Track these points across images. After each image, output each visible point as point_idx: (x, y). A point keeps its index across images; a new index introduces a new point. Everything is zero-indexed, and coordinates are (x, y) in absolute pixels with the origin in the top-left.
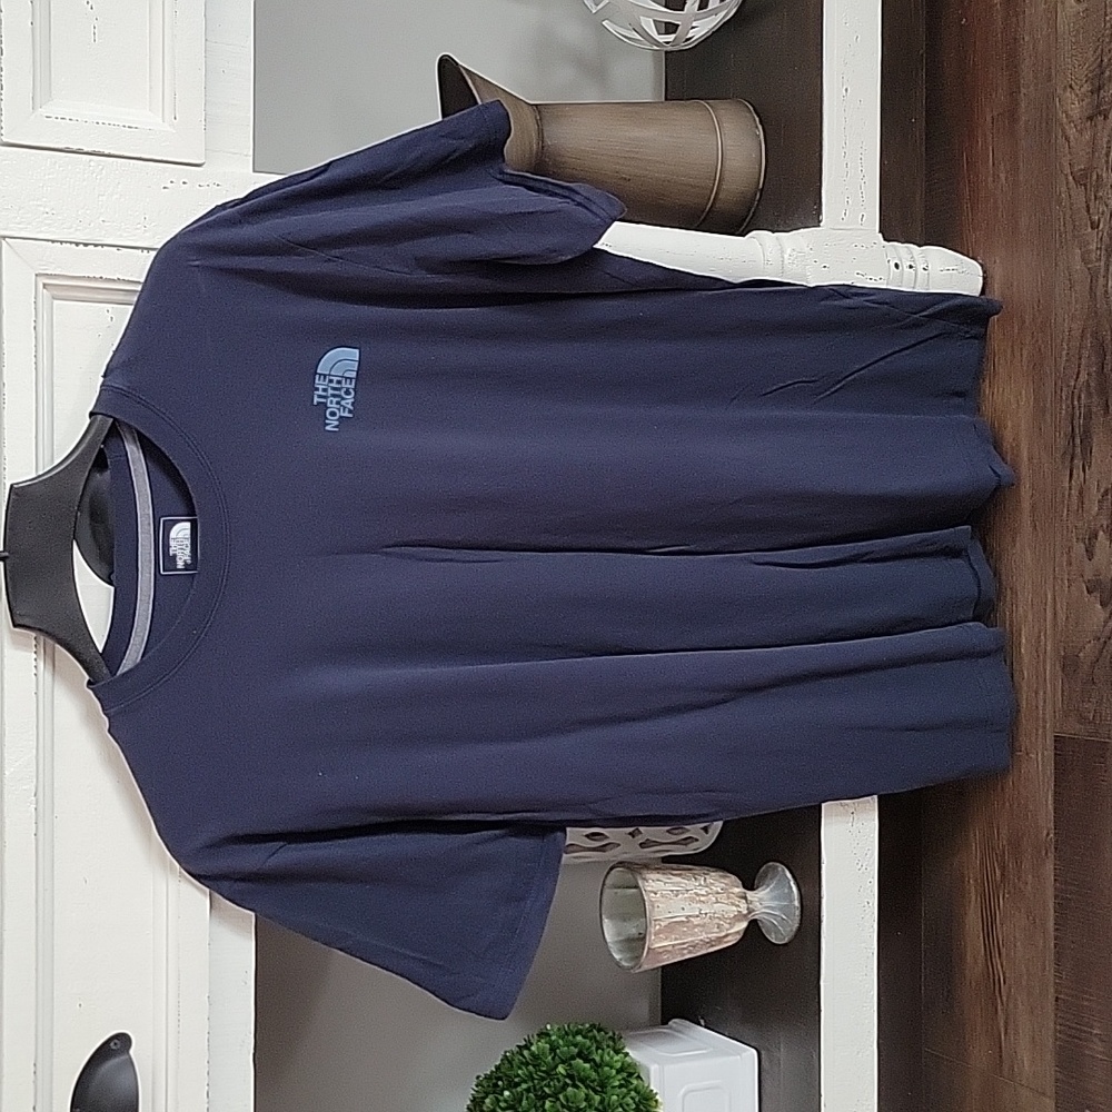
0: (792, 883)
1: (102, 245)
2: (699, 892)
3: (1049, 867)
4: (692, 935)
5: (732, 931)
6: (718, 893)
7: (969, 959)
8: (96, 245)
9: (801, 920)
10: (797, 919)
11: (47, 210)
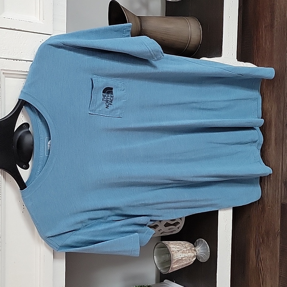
0: (207, 245)
1: (22, 60)
2: (184, 250)
3: (279, 239)
4: (183, 263)
5: (193, 260)
6: (189, 250)
7: (251, 263)
8: (20, 60)
9: (210, 256)
10: (209, 256)
11: (4, 48)
